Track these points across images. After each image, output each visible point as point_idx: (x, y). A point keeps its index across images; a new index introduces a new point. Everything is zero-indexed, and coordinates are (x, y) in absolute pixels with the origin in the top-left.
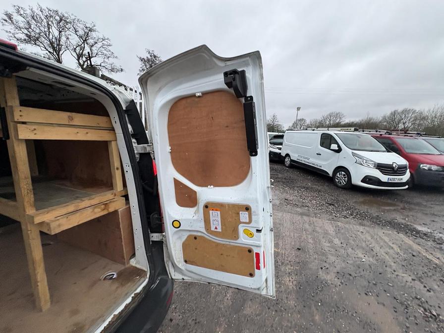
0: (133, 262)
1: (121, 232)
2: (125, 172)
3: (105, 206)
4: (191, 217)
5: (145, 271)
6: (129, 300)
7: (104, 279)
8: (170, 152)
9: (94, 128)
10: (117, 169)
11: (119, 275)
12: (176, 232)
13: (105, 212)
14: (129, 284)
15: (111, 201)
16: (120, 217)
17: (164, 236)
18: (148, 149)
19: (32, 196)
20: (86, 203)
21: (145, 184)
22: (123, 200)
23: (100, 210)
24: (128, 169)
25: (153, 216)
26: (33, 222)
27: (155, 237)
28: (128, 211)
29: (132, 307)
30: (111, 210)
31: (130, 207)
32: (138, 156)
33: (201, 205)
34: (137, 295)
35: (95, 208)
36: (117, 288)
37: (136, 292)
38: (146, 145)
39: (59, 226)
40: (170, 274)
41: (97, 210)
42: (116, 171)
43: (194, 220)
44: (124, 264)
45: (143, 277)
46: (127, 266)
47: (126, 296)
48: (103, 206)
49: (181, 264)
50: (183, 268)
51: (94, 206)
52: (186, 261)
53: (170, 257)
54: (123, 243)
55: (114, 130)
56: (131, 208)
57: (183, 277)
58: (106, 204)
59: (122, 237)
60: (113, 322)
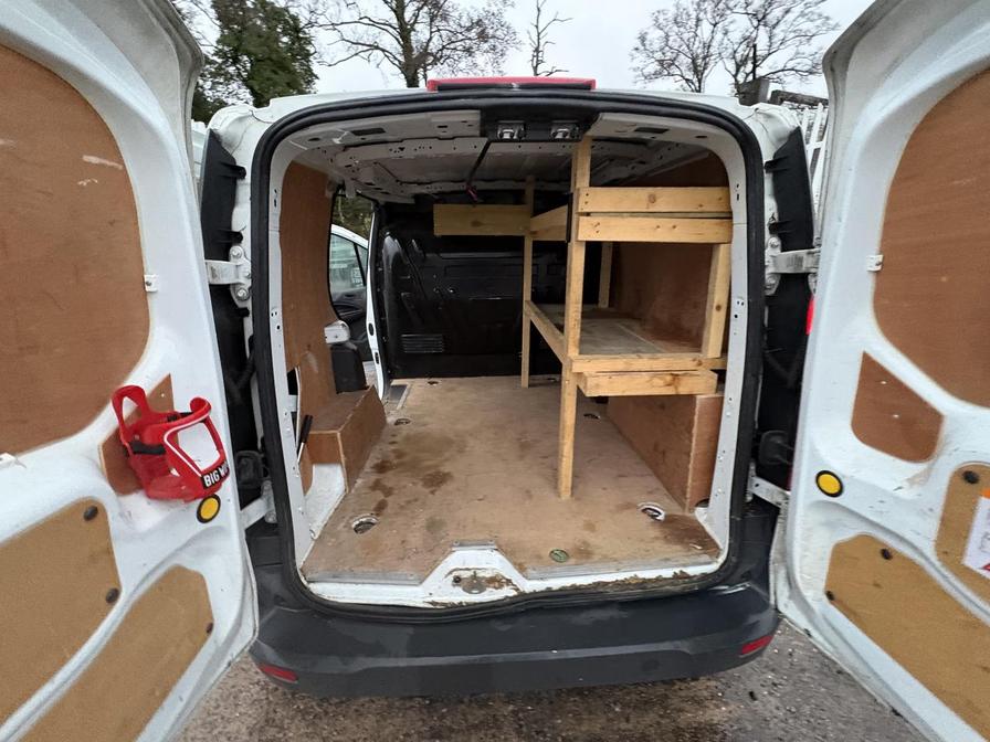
0: (700, 514)
1: (691, 442)
2: (732, 317)
3: (674, 379)
4: (890, 486)
5: (717, 547)
6: (667, 573)
7: (644, 511)
8: (877, 272)
9: (691, 215)
10: (719, 308)
11: (670, 520)
12: (819, 504)
13: (670, 391)
14: (678, 547)
15: (687, 373)
16: (697, 412)
17: (787, 498)
18: (807, 264)
19: (579, 331)
20: (644, 362)
21: (774, 354)
22: (712, 378)
23: (661, 383)
24: (741, 311)
25: (768, 437)
26: (571, 370)
27: (764, 489)
28: (718, 405)
29: (668, 587)
30: (683, 390)
31: (723, 398)
32: (773, 282)
33: (947, 464)
34: (684, 576)
35: (655, 376)
36: (657, 538)
37: (685, 570)
38: (802, 253)
39: (597, 386)
40: (775, 593)
41: (658, 381)
42: (714, 312)
43: (897, 499)
44: (682, 505)
45: (711, 555)
46: (687, 514)
47: (666, 562)
48: (669, 378)
49: (814, 594)
50: (816, 606)
51: (655, 373)
52: (830, 596)
53: (786, 555)
54: (690, 466)
55: (731, 218)
56: (726, 400)
57: (810, 629)
58: (677, 375)
59: (692, 454)
60: (630, 584)
